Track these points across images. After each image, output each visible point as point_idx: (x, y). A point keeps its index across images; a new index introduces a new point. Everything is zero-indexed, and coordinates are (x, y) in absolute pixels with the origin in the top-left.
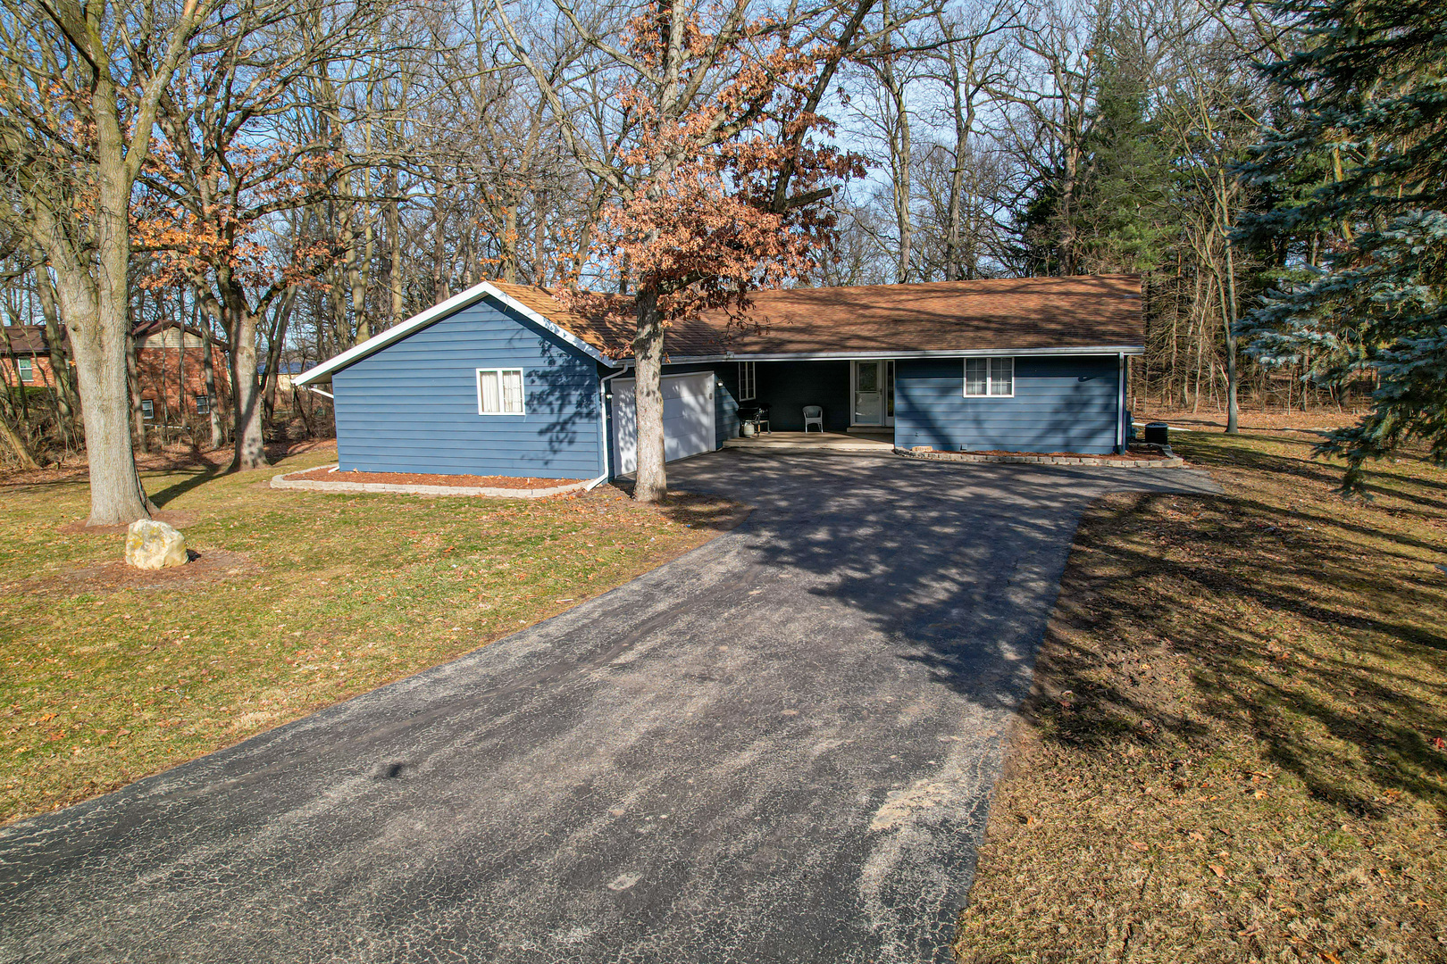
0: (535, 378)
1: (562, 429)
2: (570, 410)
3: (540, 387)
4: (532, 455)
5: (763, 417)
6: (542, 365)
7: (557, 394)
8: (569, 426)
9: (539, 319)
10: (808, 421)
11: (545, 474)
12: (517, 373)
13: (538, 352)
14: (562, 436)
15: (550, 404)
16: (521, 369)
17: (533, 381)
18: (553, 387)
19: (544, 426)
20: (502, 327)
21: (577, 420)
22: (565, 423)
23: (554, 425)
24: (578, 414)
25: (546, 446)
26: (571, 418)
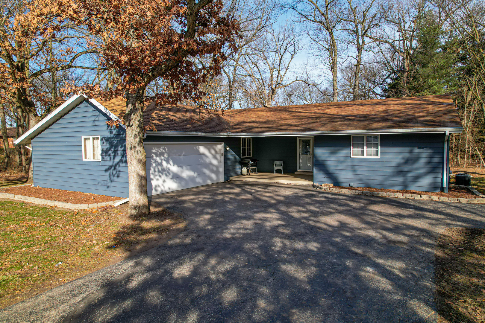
0: (104, 141)
1: (115, 169)
2: (118, 159)
3: (107, 146)
4: (102, 182)
5: (252, 165)
6: (107, 134)
7: (113, 150)
8: (117, 167)
9: (102, 108)
10: (276, 168)
11: (108, 193)
12: (98, 138)
13: (105, 128)
14: (114, 173)
15: (110, 155)
16: (99, 137)
17: (103, 143)
18: (111, 146)
19: (107, 167)
20: (91, 114)
21: (121, 164)
22: (116, 166)
23: (111, 166)
24: (121, 161)
25: (107, 178)
26: (118, 163)
